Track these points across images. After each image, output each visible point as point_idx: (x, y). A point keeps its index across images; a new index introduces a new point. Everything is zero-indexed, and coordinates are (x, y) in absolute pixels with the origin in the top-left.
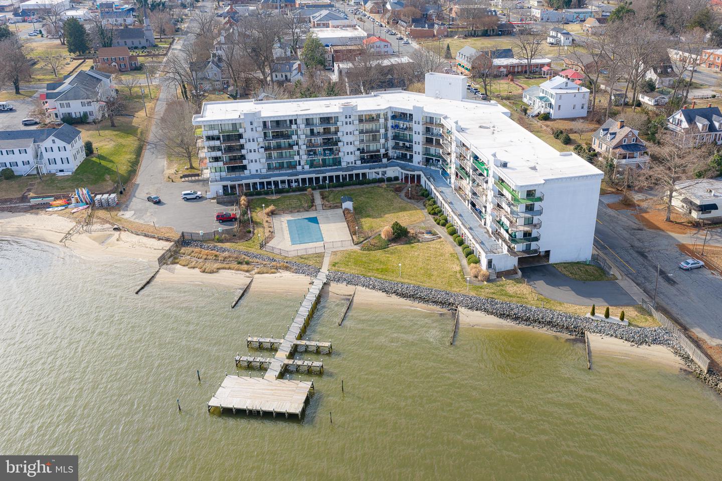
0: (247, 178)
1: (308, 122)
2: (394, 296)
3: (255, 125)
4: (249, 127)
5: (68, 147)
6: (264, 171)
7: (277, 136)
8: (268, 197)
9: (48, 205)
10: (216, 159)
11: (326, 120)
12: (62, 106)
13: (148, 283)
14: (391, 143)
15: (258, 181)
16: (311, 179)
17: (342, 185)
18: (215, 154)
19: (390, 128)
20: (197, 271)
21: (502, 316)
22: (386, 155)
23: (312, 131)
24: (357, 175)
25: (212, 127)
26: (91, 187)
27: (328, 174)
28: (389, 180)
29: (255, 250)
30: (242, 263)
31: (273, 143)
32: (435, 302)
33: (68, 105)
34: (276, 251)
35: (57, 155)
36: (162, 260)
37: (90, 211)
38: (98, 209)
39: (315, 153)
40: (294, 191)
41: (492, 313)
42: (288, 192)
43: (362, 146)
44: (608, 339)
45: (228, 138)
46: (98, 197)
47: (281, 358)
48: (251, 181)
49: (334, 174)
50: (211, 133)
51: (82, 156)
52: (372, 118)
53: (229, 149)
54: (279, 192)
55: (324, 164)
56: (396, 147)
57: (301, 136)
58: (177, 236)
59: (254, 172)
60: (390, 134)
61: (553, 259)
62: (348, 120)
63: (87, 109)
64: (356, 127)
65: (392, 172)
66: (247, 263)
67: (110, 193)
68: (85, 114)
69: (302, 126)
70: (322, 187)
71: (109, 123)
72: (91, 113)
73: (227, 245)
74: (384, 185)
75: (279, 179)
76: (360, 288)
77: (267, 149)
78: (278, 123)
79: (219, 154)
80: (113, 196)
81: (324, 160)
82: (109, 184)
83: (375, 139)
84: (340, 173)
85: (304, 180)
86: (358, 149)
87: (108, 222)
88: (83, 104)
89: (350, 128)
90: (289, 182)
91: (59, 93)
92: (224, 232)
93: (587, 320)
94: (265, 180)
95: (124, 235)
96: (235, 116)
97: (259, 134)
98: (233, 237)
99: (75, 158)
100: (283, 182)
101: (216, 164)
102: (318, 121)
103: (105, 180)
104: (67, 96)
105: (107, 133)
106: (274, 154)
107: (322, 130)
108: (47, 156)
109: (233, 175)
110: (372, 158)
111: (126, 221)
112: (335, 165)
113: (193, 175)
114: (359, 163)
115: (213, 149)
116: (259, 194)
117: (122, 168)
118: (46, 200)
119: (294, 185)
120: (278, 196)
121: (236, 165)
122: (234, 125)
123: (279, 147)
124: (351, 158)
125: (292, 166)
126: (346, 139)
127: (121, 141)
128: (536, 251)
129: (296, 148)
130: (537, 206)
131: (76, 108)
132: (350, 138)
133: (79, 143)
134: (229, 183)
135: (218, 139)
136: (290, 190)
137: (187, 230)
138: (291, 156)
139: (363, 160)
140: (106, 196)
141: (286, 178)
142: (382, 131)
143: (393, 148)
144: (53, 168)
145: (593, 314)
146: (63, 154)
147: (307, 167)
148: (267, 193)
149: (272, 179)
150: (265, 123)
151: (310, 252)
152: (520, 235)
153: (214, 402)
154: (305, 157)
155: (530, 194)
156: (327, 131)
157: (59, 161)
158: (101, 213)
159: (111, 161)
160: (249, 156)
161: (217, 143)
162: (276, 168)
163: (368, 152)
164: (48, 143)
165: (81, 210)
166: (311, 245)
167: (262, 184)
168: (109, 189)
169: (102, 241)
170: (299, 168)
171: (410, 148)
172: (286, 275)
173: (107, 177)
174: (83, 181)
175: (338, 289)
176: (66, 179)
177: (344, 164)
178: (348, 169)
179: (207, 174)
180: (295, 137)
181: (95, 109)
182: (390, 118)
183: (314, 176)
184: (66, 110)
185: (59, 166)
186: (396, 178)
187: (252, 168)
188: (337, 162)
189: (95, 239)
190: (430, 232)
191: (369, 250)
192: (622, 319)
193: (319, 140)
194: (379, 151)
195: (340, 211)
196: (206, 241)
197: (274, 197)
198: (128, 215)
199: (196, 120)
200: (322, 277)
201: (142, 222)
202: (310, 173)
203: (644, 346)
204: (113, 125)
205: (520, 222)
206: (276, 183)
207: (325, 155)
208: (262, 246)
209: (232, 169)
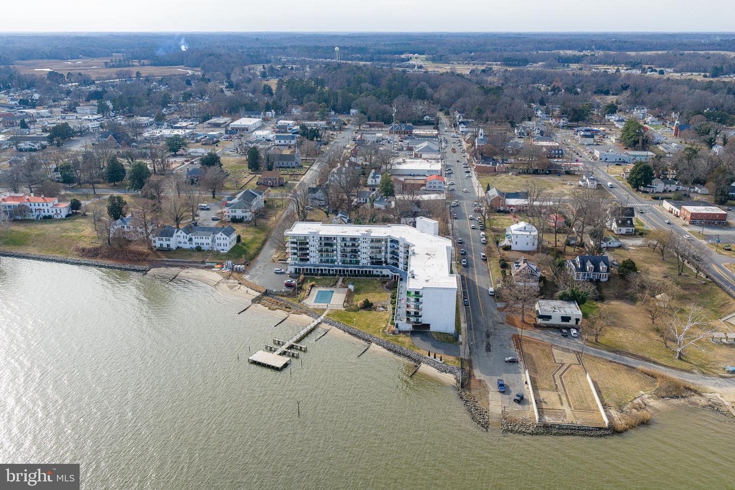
0: (308, 265)
1: (344, 239)
2: (347, 334)
3: (315, 238)
4: (312, 239)
5: (228, 238)
6: (317, 263)
7: (326, 245)
8: (316, 277)
9: (213, 267)
10: (295, 254)
11: (354, 239)
12: (232, 211)
13: (245, 310)
14: (389, 256)
15: (312, 268)
16: (340, 270)
17: (356, 276)
18: (293, 251)
19: (389, 247)
20: (267, 308)
21: (389, 350)
22: (386, 262)
23: (345, 244)
24: (366, 271)
25: (294, 237)
26: (234, 260)
27: (349, 269)
28: (384, 276)
29: (296, 303)
30: (287, 308)
31: (324, 248)
32: (363, 339)
33: (235, 212)
34: (305, 305)
35: (222, 242)
36: (254, 301)
37: (230, 272)
38: (235, 272)
39: (346, 256)
40: (331, 275)
41: (385, 348)
42: (327, 275)
43: (372, 255)
44: (430, 367)
45: (301, 244)
46: (236, 266)
47: (284, 348)
48: (309, 267)
49: (353, 269)
50: (292, 240)
51: (234, 243)
52: (379, 240)
53: (301, 249)
54: (322, 275)
55: (351, 262)
56: (392, 258)
57: (339, 247)
58: (264, 291)
59: (312, 263)
60: (389, 250)
61: (432, 329)
62: (364, 240)
63: (244, 214)
64: (368, 245)
65: (386, 272)
66: (290, 308)
67: (241, 265)
68: (243, 218)
69: (339, 241)
70: (345, 275)
71: (254, 224)
72: (246, 217)
73: (285, 298)
74: (378, 279)
75: (323, 268)
76: (334, 327)
77: (321, 251)
78: (327, 238)
79: (296, 251)
80: (243, 266)
81: (351, 261)
82: (243, 260)
83: (380, 252)
84: (357, 269)
85: (336, 271)
86: (370, 257)
87: (237, 279)
88: (243, 212)
89: (365, 245)
90: (329, 270)
91: (232, 204)
92: (285, 292)
93: (425, 358)
94: (316, 268)
95: (242, 287)
96: (305, 232)
97: (317, 244)
98: (289, 295)
99: (230, 244)
100: (325, 270)
101: (293, 256)
102: (348, 240)
103: (241, 257)
104: (235, 206)
105: (251, 229)
106: (324, 254)
107: (351, 244)
108: (217, 241)
109: (302, 263)
110: (377, 262)
111: (245, 280)
112: (356, 264)
113: (283, 260)
114: (369, 264)
115: (294, 248)
116: (312, 275)
117: (252, 252)
118: (213, 264)
119: (331, 272)
120: (321, 277)
121: (304, 258)
122: (305, 237)
123: (327, 251)
124: (365, 261)
125: (333, 262)
126: (363, 250)
127: (257, 235)
128: (421, 323)
129: (335, 252)
130: (421, 299)
131: (239, 213)
132: (365, 250)
133: (234, 236)
134: (298, 267)
135: (296, 243)
136: (329, 275)
137: (270, 288)
138: (333, 256)
139: (372, 263)
140: (239, 266)
141: (327, 268)
142: (383, 248)
143: (391, 258)
144: (219, 248)
145: (429, 355)
146: (225, 242)
147: (340, 263)
148: (316, 275)
149: (320, 268)
150: (321, 238)
151: (321, 307)
152: (412, 313)
153: (251, 358)
154: (339, 258)
155: (417, 293)
156: (353, 245)
157: (222, 245)
158: (235, 274)
159: (249, 247)
160: (311, 254)
161: (295, 245)
162: (324, 262)
163: (375, 259)
164: (218, 235)
165: (227, 271)
166: (321, 304)
167: (314, 269)
168: (242, 262)
169: (231, 288)
170: (336, 263)
171: (398, 259)
172: (305, 316)
173: (243, 256)
174: (231, 256)
175: (325, 326)
176: (224, 255)
177: (361, 264)
178: (363, 267)
179: (289, 261)
180: (335, 247)
181: (248, 215)
182: (389, 241)
183: (342, 269)
184: (233, 214)
185: (222, 247)
186: (388, 276)
187: (312, 260)
188: (358, 262)
189: (229, 287)
190: (383, 307)
191: (349, 311)
192: (441, 360)
193: (349, 249)
194: (381, 259)
195: (346, 290)
196: (276, 295)
197: (319, 278)
198: (247, 277)
199: (288, 233)
200: (319, 320)
201: (252, 281)
202: (341, 266)
203: (444, 373)
204: (256, 225)
205: (412, 306)
206: (322, 270)
207: (351, 258)
208: (299, 301)
209: (302, 260)
